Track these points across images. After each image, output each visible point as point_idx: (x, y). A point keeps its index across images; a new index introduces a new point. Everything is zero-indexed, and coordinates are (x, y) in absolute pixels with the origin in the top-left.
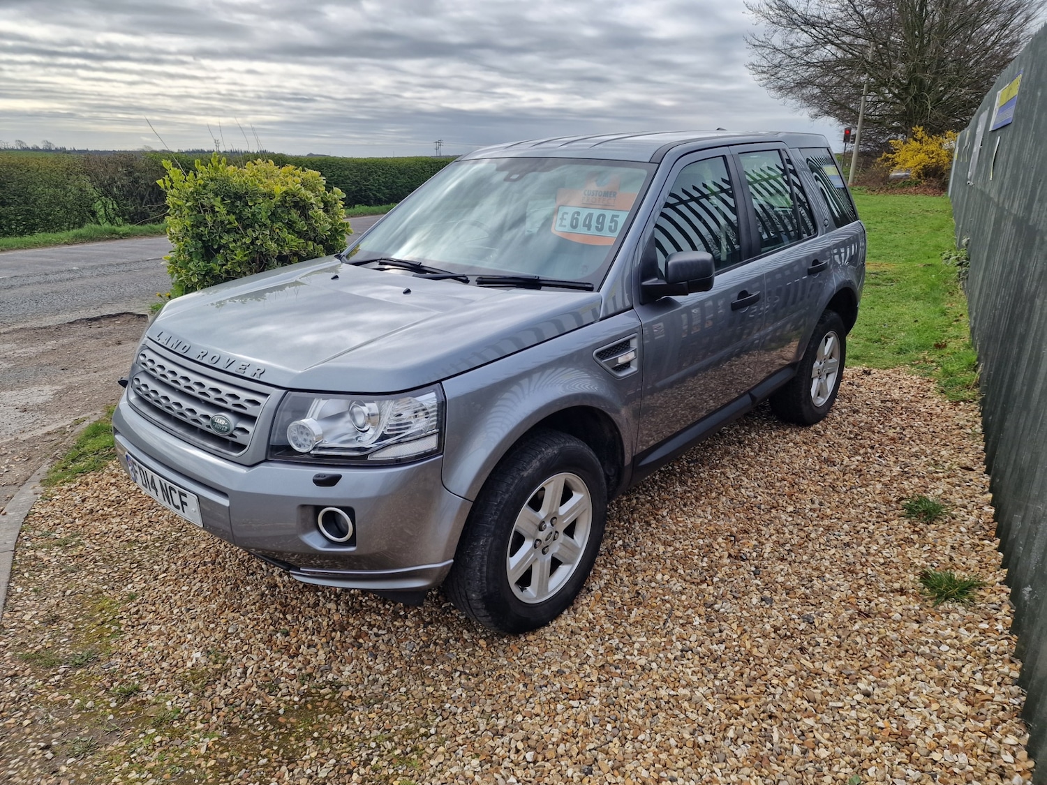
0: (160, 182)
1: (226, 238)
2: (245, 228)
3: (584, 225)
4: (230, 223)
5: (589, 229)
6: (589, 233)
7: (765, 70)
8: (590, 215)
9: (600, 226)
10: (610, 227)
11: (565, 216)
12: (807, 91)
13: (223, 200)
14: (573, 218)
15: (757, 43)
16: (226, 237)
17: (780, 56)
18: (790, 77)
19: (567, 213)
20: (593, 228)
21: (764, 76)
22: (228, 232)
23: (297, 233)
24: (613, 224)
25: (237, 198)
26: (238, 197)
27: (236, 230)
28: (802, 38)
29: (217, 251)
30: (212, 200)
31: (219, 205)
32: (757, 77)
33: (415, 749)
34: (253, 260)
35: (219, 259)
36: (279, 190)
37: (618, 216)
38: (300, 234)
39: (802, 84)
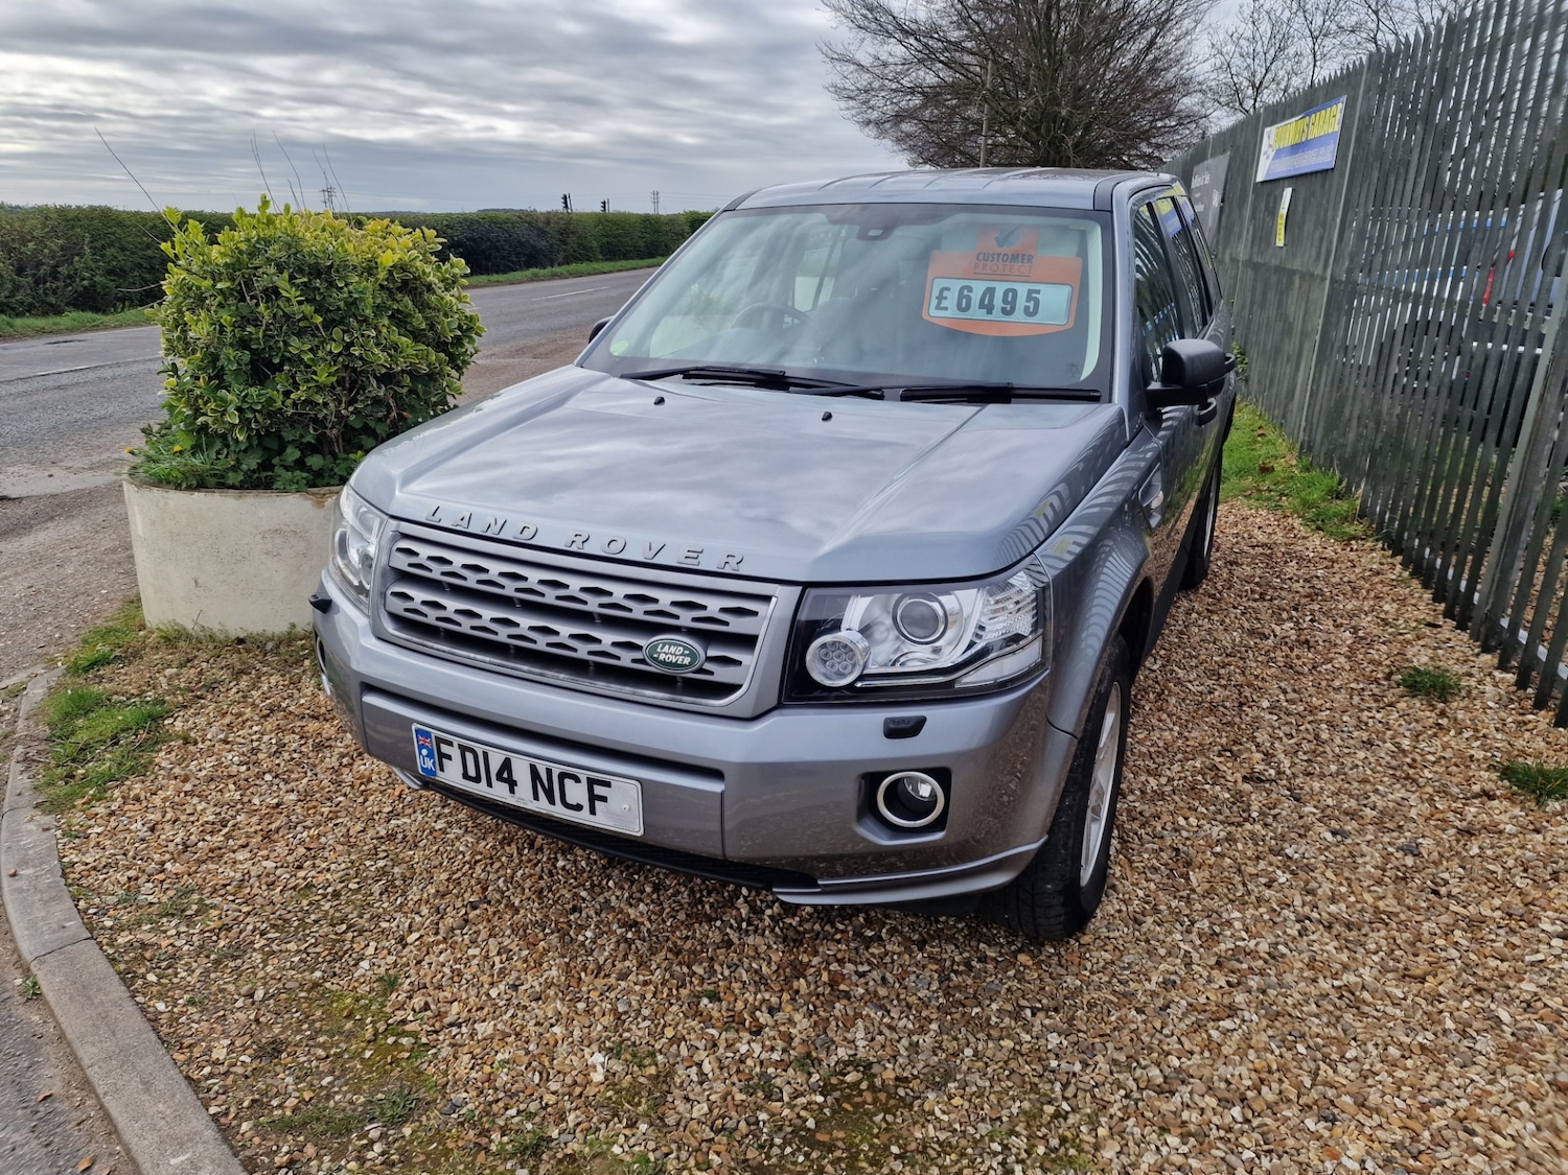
0: (164, 246)
1: (295, 344)
2: (329, 325)
3: (982, 306)
4: (305, 318)
5: (990, 312)
6: (989, 317)
7: (852, 94)
8: (990, 291)
9: (1008, 307)
10: (1026, 309)
11: (945, 293)
12: (907, 127)
13: (292, 278)
14: (961, 296)
15: (836, 56)
16: (294, 341)
17: (867, 76)
18: (883, 106)
19: (949, 289)
20: (997, 311)
21: (852, 103)
22: (300, 334)
23: (412, 333)
24: (1031, 304)
25: (317, 273)
26: (316, 271)
27: (312, 331)
28: (895, 51)
29: (279, 368)
30: (275, 278)
31: (286, 285)
32: (843, 104)
33: (1063, 1140)
34: (340, 382)
35: (281, 381)
36: (388, 259)
37: (1038, 292)
38: (417, 335)
39: (900, 117)
